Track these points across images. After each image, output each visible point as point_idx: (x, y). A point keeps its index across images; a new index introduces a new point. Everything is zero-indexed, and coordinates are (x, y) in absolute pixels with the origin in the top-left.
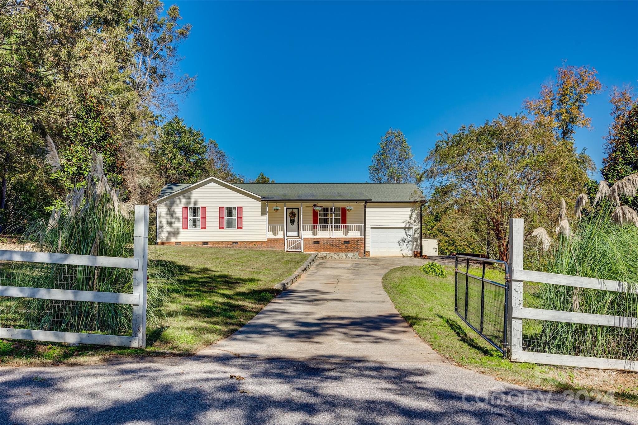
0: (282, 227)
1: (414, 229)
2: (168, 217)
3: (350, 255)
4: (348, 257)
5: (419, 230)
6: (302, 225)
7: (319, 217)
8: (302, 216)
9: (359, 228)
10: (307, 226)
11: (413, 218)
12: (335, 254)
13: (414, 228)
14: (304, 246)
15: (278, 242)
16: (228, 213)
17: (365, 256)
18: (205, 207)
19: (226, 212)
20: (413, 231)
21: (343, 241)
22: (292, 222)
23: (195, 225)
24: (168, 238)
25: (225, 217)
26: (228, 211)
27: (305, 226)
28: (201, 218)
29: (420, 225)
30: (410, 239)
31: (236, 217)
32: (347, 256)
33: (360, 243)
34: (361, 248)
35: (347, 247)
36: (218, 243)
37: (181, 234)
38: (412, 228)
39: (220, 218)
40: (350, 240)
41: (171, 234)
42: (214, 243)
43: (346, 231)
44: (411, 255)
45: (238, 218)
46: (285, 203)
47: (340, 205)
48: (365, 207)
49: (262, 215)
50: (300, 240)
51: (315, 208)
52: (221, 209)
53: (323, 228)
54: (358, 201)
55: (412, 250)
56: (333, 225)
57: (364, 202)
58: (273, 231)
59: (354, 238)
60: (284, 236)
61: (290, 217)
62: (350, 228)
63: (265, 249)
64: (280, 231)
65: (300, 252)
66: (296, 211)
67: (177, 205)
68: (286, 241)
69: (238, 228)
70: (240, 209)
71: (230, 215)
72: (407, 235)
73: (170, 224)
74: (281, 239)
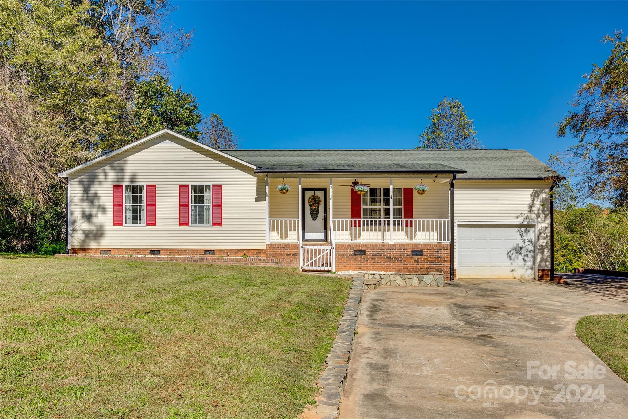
0: (294, 223)
1: (538, 229)
2: (86, 205)
3: (428, 279)
4: (423, 284)
5: (549, 229)
6: (331, 219)
7: (363, 206)
8: (331, 202)
9: (436, 226)
10: (343, 221)
11: (535, 209)
12: (398, 277)
13: (539, 227)
14: (337, 259)
15: (288, 252)
16: (195, 197)
17: (452, 280)
18: (155, 186)
19: (191, 194)
20: (537, 233)
21: (409, 250)
22: (314, 214)
23: (136, 219)
24: (83, 242)
25: (190, 205)
26: (195, 193)
27: (338, 221)
28: (147, 205)
29: (548, 221)
30: (531, 248)
31: (211, 205)
32: (420, 281)
33: (442, 255)
34: (446, 264)
35: (417, 262)
36: (178, 251)
37: (108, 235)
38: (534, 226)
39: (180, 205)
40: (424, 249)
41: (91, 235)
42: (171, 252)
43: (411, 232)
44: (532, 277)
45: (213, 205)
46: (299, 177)
47: (404, 182)
48: (452, 185)
49: (257, 200)
50: (329, 248)
51: (357, 188)
52: (183, 189)
53: (372, 224)
54: (439, 175)
55: (532, 268)
56: (391, 219)
57: (451, 175)
58: (277, 230)
59: (431, 245)
60: (298, 240)
61: (310, 206)
62: (420, 226)
63: (262, 265)
64: (290, 230)
65: (328, 271)
66: (320, 194)
67: (100, 183)
68: (301, 251)
69: (214, 224)
70: (218, 189)
71: (200, 199)
72: (524, 241)
73: (88, 217)
74: (292, 245)
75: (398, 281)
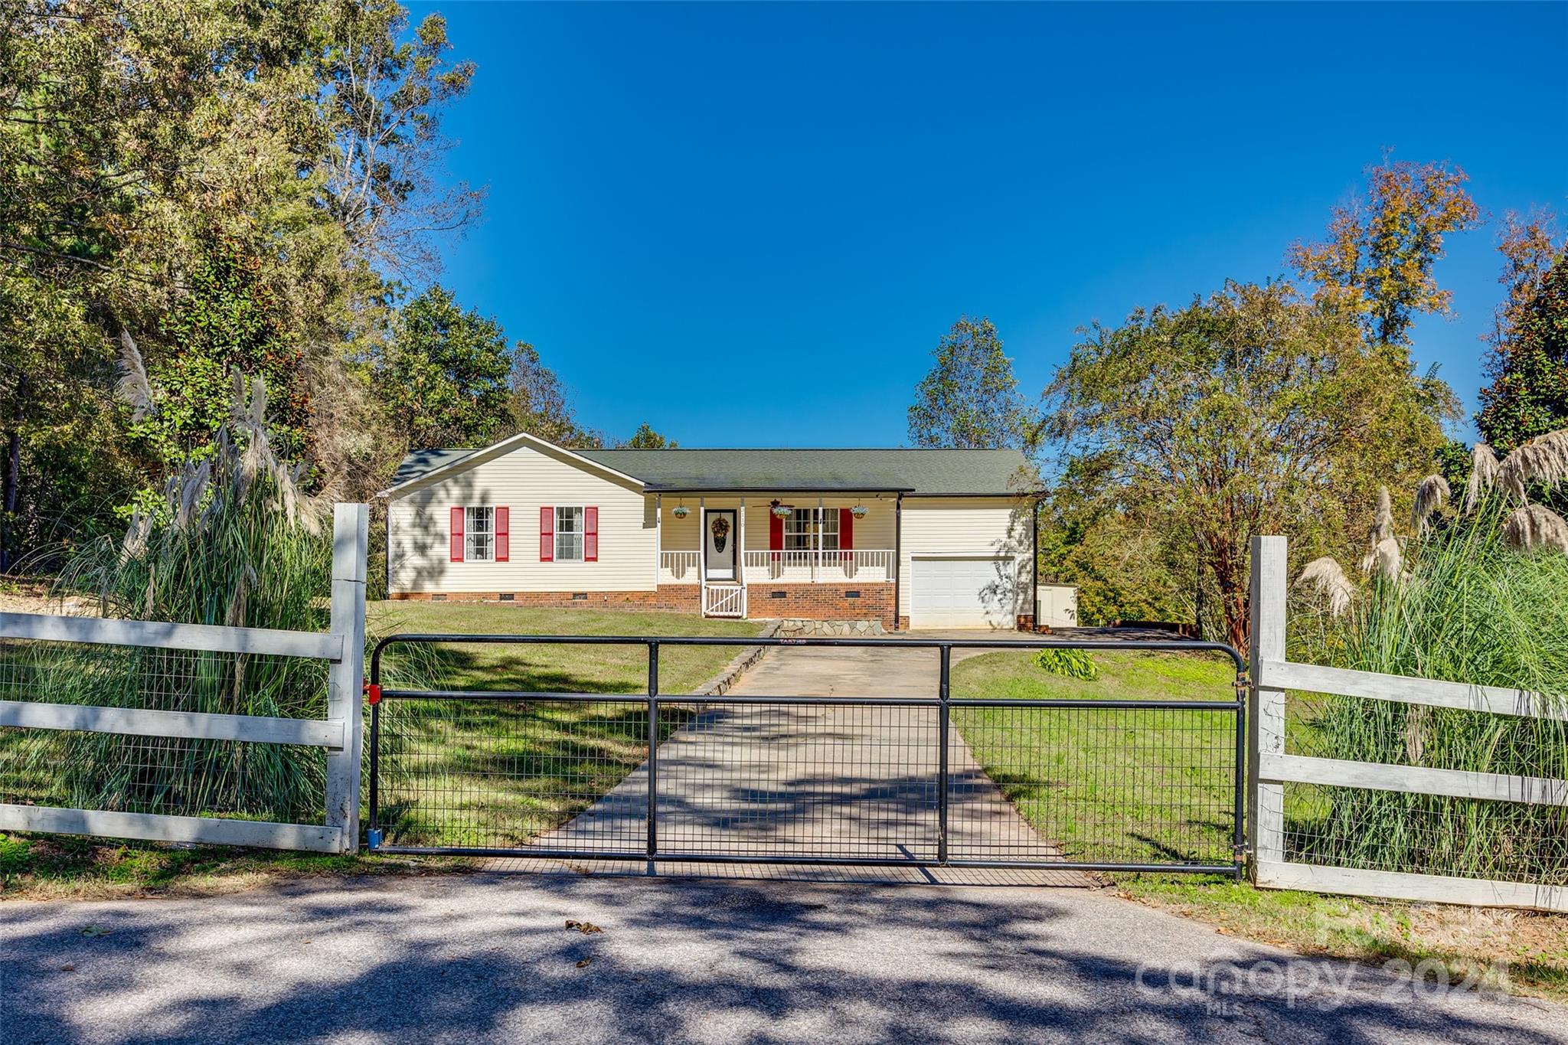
0: (694, 556)
1: (1017, 562)
2: (418, 532)
3: (862, 625)
4: (855, 632)
5: (1031, 563)
6: (743, 551)
7: (785, 533)
8: (743, 529)
9: (883, 559)
10: (757, 554)
11: (1016, 534)
12: (825, 624)
13: (1019, 558)
14: (750, 603)
15: (686, 594)
16: (561, 523)
17: (897, 628)
18: (508, 508)
19: (556, 519)
20: (1017, 567)
21: (843, 590)
22: (720, 544)
23: (481, 553)
24: (415, 584)
25: (555, 533)
26: (561, 517)
27: (752, 554)
28: (497, 534)
29: (1032, 551)
30: (1009, 586)
31: (583, 533)
32: (853, 628)
33: (885, 597)
34: (889, 609)
35: (853, 607)
36: (538, 595)
37: (448, 574)
38: (1013, 558)
39: (542, 534)
40: (862, 589)
41: (425, 574)
42: (529, 596)
43: (851, 567)
44: (1011, 625)
45: (586, 534)
46: (702, 497)
47: (837, 503)
48: (898, 507)
49: (645, 526)
50: (739, 588)
51: (775, 511)
52: (546, 512)
53: (795, 558)
54: (881, 494)
55: (1013, 613)
56: (820, 551)
57: (897, 494)
58: (672, 567)
59: (870, 584)
60: (700, 578)
61: (715, 533)
62: (862, 559)
63: (653, 611)
64: (689, 565)
65: (738, 617)
66: (729, 518)
67: (440, 502)
68: (704, 592)
69: (587, 559)
70: (593, 512)
71: (568, 526)
72: (1001, 577)
73: (421, 549)
74: (691, 586)
75: (825, 629)
